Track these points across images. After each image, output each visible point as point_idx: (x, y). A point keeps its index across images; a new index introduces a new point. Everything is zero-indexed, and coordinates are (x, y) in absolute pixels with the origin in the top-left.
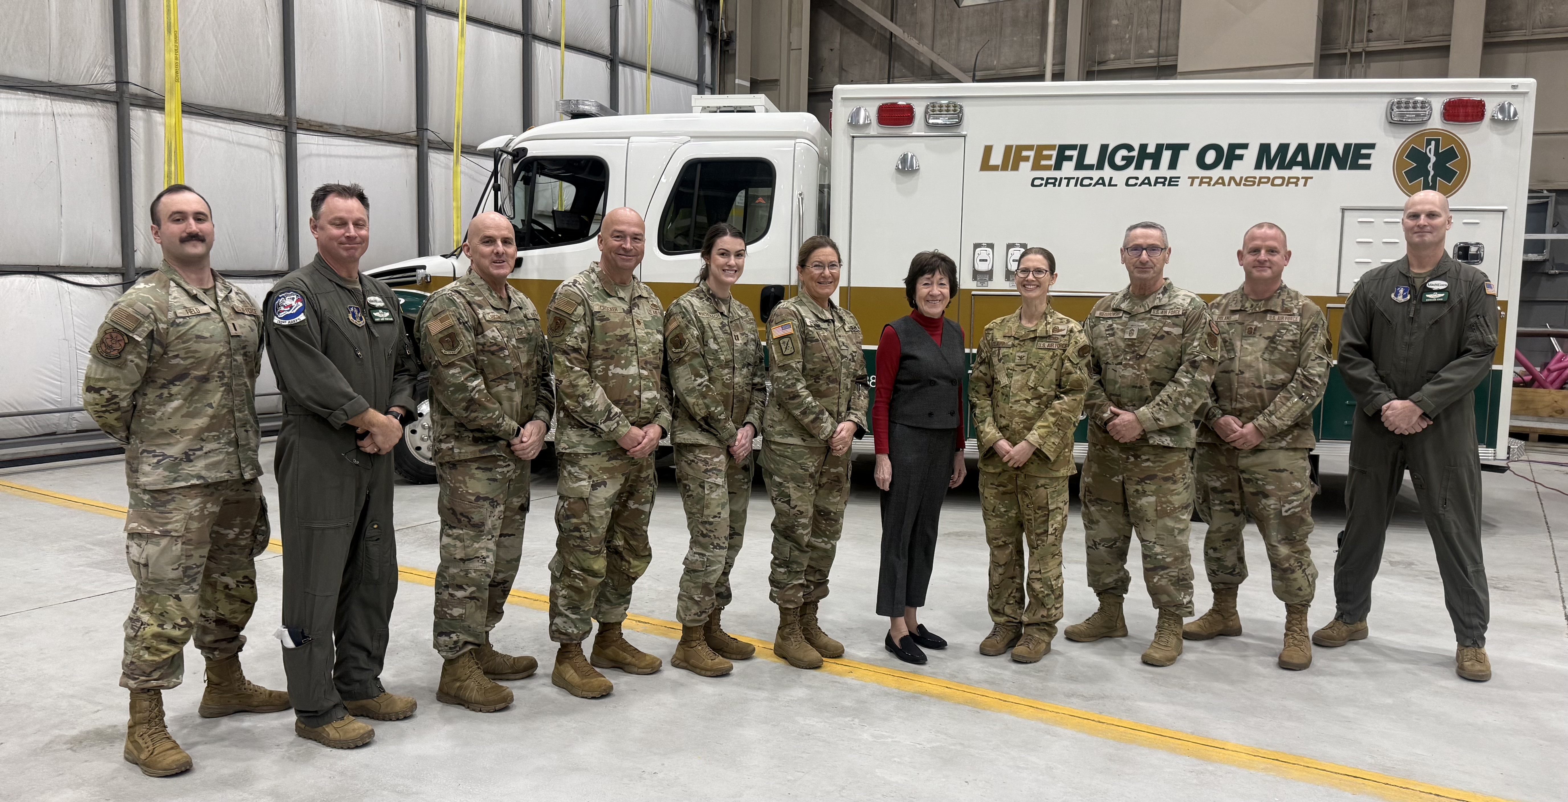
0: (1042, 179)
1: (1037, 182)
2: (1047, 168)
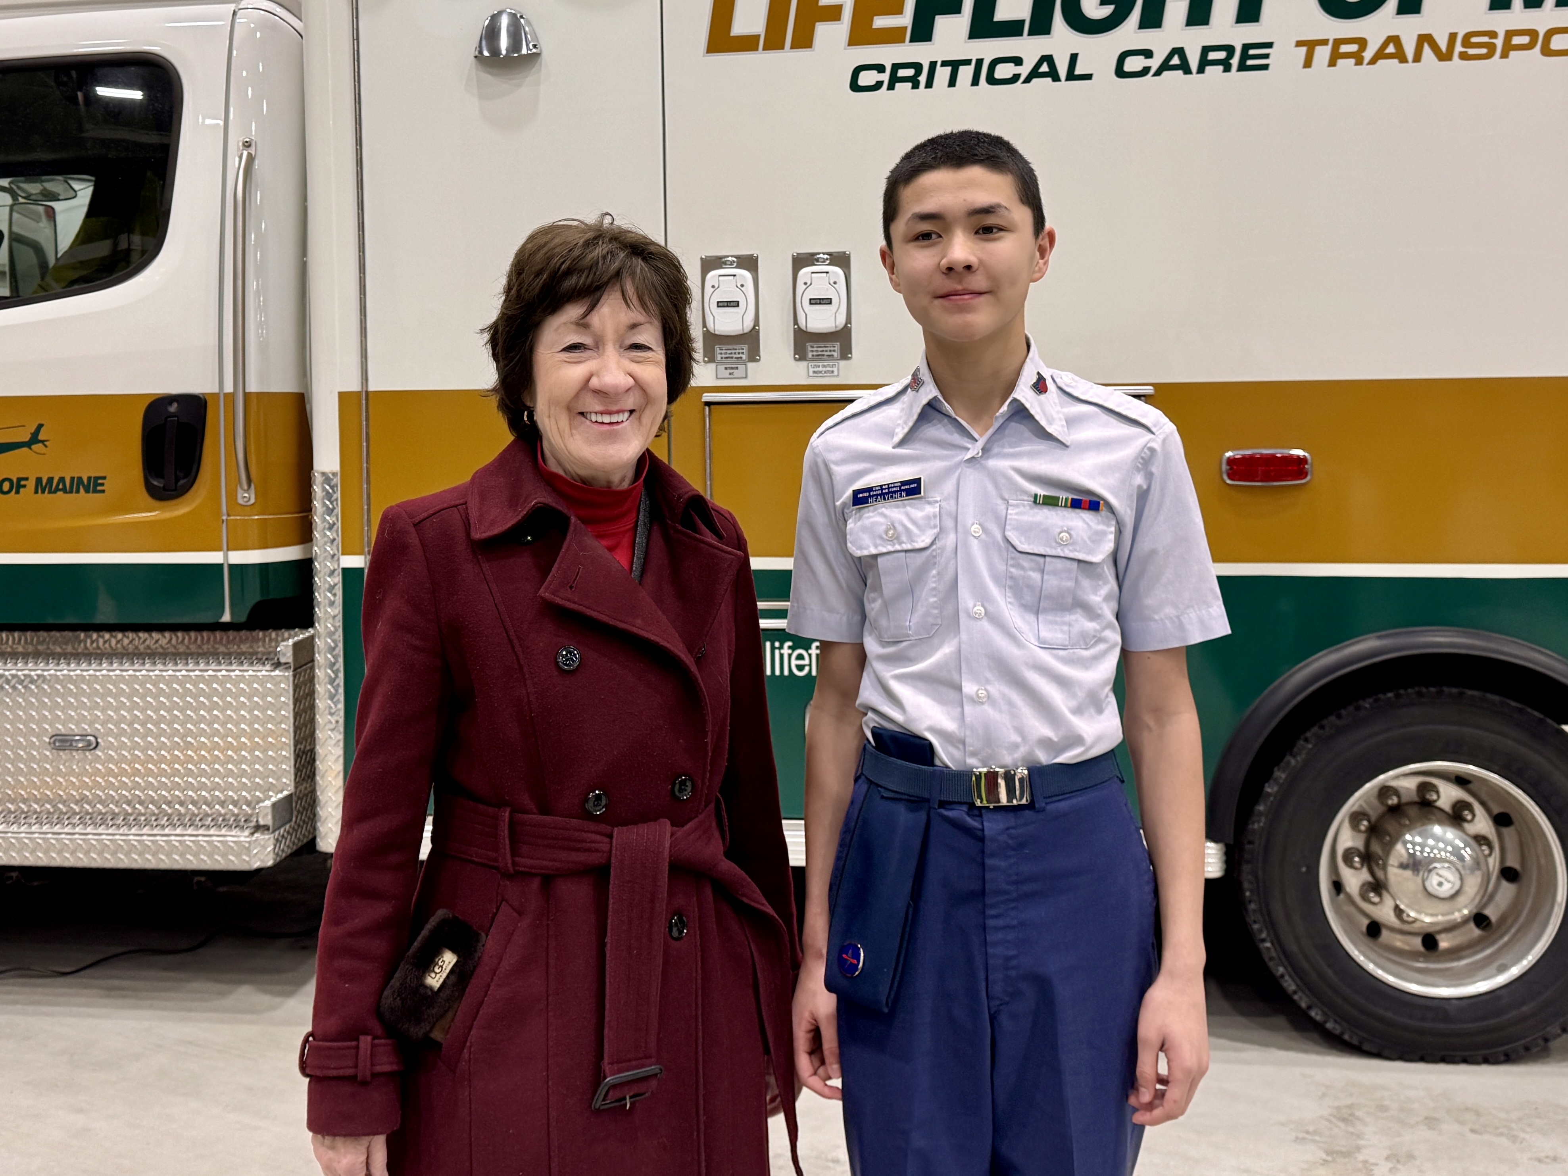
0: (880, 68)
1: (867, 78)
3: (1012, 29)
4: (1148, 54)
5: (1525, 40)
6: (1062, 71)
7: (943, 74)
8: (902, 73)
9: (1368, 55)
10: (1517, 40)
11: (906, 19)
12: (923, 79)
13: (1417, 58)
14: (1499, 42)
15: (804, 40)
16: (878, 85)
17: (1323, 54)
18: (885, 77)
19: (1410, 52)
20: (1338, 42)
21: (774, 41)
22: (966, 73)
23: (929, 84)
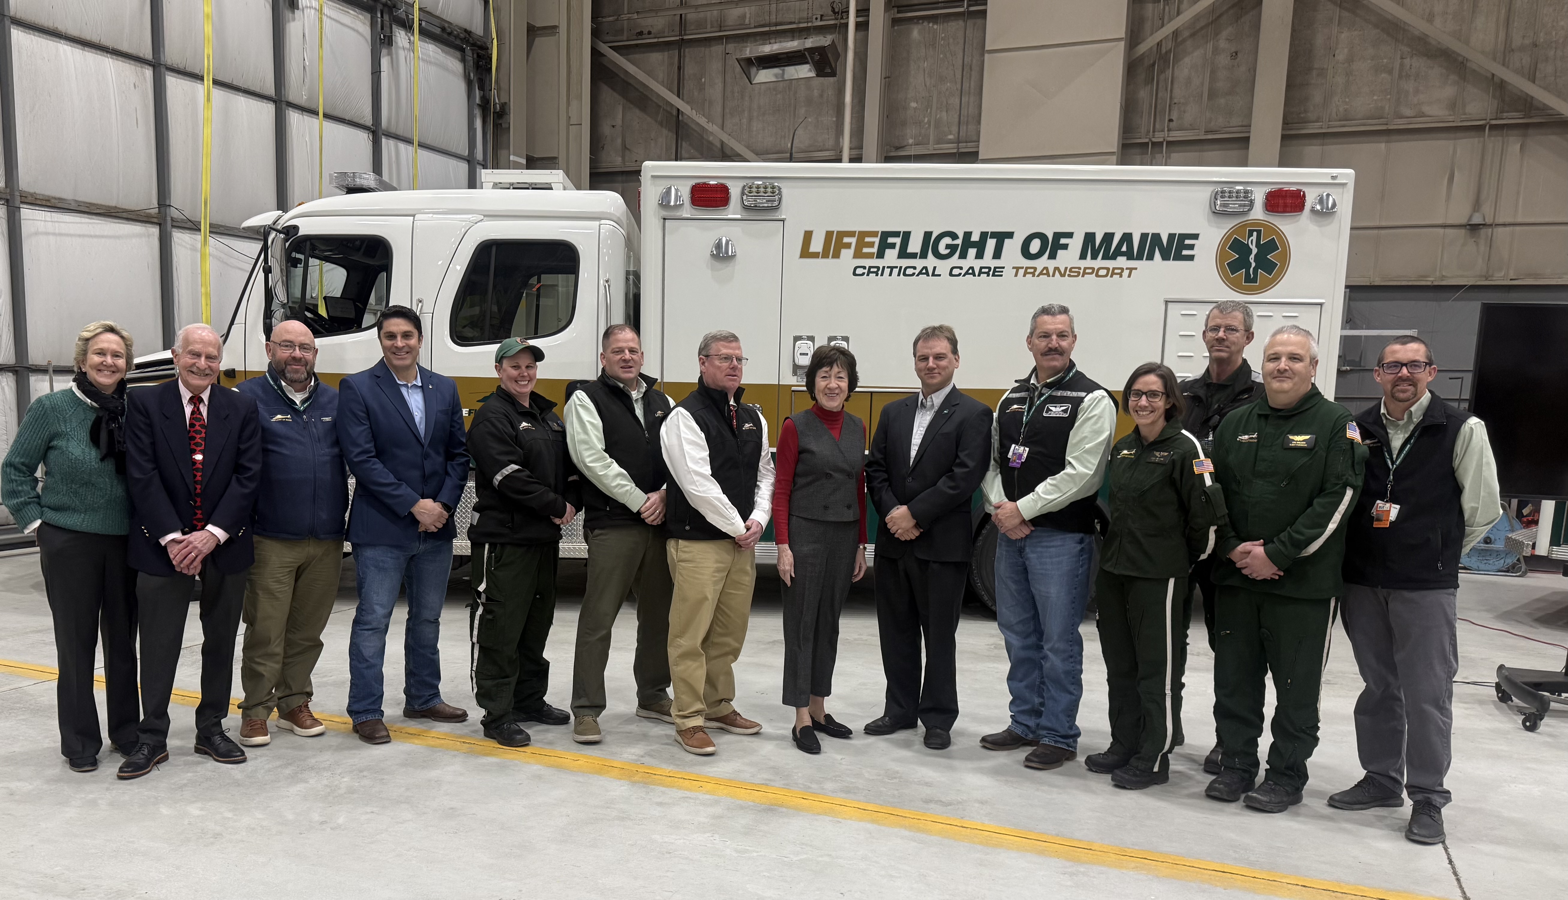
0: (864, 268)
1: (859, 271)
2: (869, 256)
3: (913, 256)
4: (961, 268)
5: (1090, 271)
6: (930, 273)
7: (887, 271)
8: (872, 270)
9: (1037, 273)
10: (1087, 271)
11: (874, 250)
12: (880, 272)
13: (1053, 276)
14: (1081, 271)
15: (837, 255)
16: (863, 274)
17: (1021, 272)
18: (866, 271)
19: (1051, 274)
20: (1027, 268)
21: (825, 255)
22: (896, 271)
23: (882, 275)
